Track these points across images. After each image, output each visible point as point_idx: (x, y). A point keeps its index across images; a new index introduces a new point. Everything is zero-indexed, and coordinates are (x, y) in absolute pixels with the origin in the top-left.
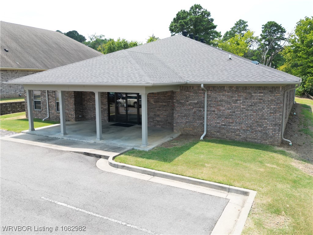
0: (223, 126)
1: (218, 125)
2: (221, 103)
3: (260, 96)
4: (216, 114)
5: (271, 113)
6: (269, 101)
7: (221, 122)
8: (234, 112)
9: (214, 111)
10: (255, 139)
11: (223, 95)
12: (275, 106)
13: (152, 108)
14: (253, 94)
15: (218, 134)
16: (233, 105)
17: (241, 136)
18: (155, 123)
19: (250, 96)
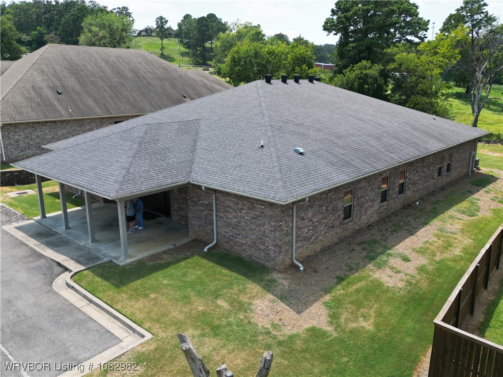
0: (231, 237)
1: (227, 235)
2: (229, 209)
3: (261, 208)
4: (225, 222)
5: (271, 231)
6: (269, 216)
7: (229, 231)
8: (240, 223)
9: (223, 218)
10: (259, 258)
11: (230, 200)
12: (275, 224)
13: (176, 199)
14: (255, 205)
15: (227, 245)
16: (239, 214)
17: (246, 252)
18: (180, 218)
19: (252, 206)
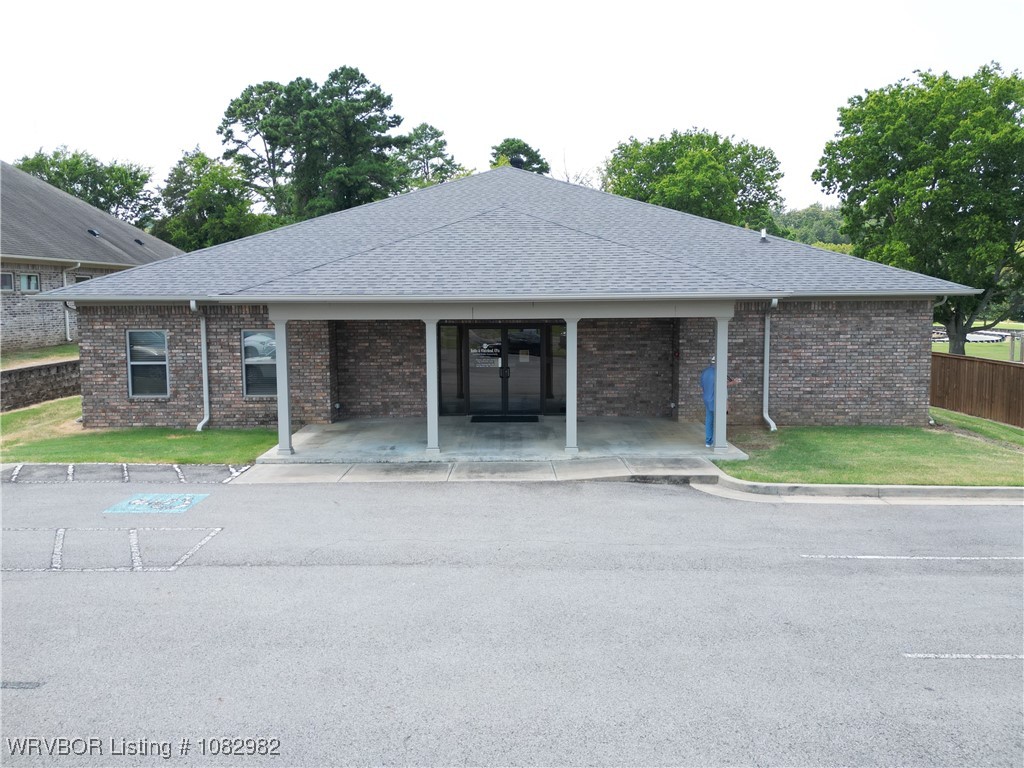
0: (808, 396)
1: (796, 394)
2: (803, 340)
3: (887, 322)
4: (790, 368)
5: (910, 357)
6: (906, 332)
7: (802, 385)
8: (833, 361)
9: (786, 361)
10: (879, 417)
11: (807, 323)
12: (918, 343)
13: (590, 366)
14: (873, 319)
15: (796, 414)
16: (821, 347)
17: (848, 413)
18: (601, 406)
19: (866, 322)
